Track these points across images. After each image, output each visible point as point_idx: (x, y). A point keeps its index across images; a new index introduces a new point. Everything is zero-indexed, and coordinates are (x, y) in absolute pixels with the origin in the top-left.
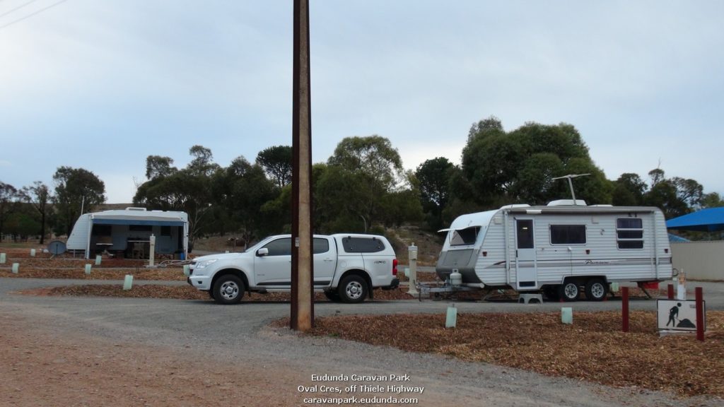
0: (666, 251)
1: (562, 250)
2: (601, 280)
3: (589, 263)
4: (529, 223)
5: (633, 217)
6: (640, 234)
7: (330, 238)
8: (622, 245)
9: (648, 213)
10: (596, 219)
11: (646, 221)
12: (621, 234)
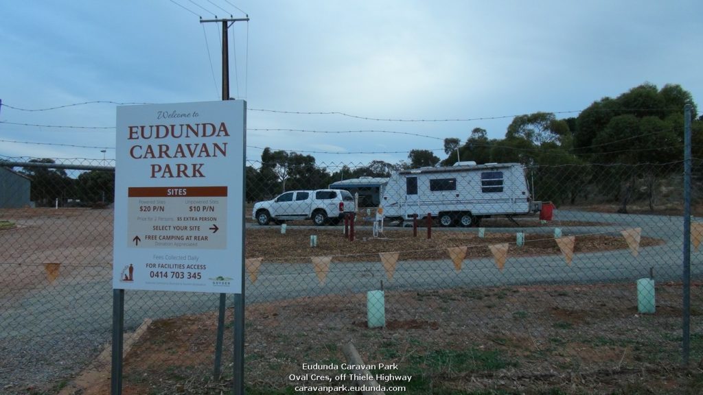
0: (524, 193)
1: (439, 195)
2: (468, 213)
3: (459, 202)
4: (415, 179)
5: (495, 171)
6: (501, 183)
7: (310, 192)
8: (484, 190)
9: (508, 167)
10: (464, 174)
11: (506, 174)
12: (483, 183)
